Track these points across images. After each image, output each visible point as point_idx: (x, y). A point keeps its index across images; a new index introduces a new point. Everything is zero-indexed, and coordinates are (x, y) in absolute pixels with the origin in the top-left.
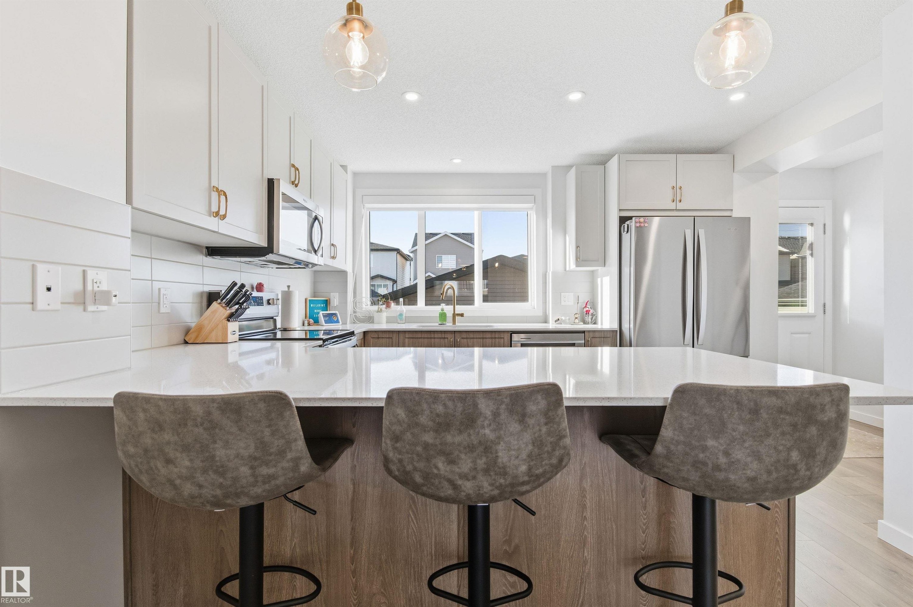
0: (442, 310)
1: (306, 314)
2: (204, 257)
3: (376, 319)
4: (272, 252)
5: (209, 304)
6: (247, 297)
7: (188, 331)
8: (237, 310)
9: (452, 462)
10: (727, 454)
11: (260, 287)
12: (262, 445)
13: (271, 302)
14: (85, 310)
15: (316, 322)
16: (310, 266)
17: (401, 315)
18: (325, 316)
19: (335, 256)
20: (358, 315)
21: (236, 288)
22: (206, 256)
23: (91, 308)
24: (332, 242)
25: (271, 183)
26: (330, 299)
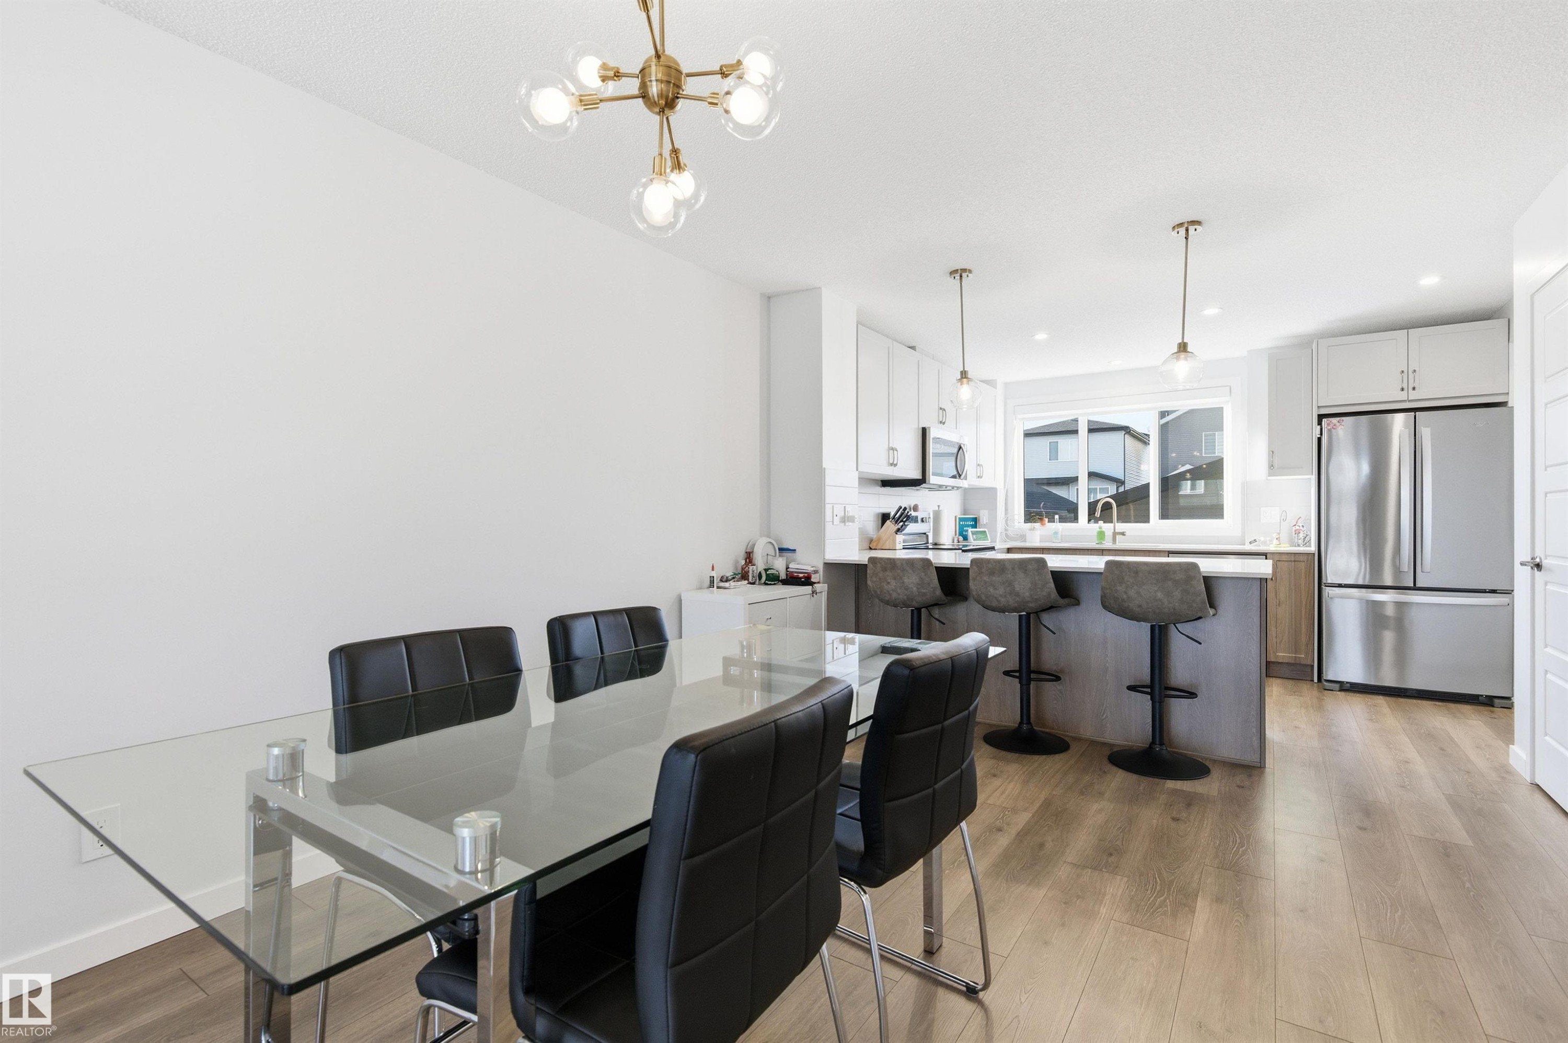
0: (1100, 528)
1: (956, 531)
2: (880, 488)
3: (1028, 538)
4: (925, 482)
5: (883, 523)
6: (908, 517)
7: (871, 541)
8: (902, 526)
9: (996, 589)
10: (1126, 593)
11: (915, 508)
12: (921, 579)
13: (924, 519)
14: (845, 525)
15: (965, 538)
16: (955, 488)
17: (1056, 533)
18: (973, 533)
19: (981, 475)
20: (1010, 533)
21: (901, 510)
22: (881, 487)
23: (847, 524)
24: (978, 463)
25: (924, 431)
26: (979, 517)
